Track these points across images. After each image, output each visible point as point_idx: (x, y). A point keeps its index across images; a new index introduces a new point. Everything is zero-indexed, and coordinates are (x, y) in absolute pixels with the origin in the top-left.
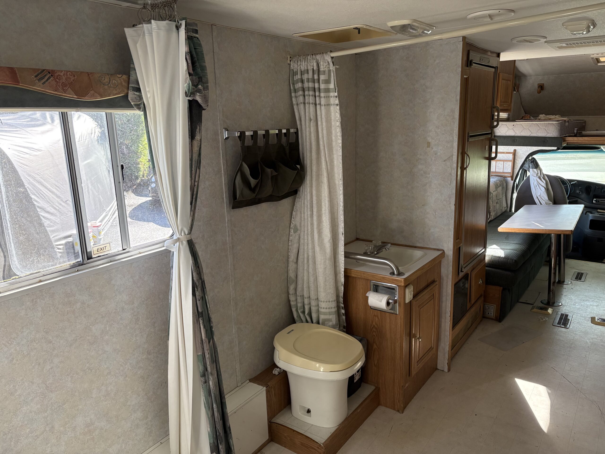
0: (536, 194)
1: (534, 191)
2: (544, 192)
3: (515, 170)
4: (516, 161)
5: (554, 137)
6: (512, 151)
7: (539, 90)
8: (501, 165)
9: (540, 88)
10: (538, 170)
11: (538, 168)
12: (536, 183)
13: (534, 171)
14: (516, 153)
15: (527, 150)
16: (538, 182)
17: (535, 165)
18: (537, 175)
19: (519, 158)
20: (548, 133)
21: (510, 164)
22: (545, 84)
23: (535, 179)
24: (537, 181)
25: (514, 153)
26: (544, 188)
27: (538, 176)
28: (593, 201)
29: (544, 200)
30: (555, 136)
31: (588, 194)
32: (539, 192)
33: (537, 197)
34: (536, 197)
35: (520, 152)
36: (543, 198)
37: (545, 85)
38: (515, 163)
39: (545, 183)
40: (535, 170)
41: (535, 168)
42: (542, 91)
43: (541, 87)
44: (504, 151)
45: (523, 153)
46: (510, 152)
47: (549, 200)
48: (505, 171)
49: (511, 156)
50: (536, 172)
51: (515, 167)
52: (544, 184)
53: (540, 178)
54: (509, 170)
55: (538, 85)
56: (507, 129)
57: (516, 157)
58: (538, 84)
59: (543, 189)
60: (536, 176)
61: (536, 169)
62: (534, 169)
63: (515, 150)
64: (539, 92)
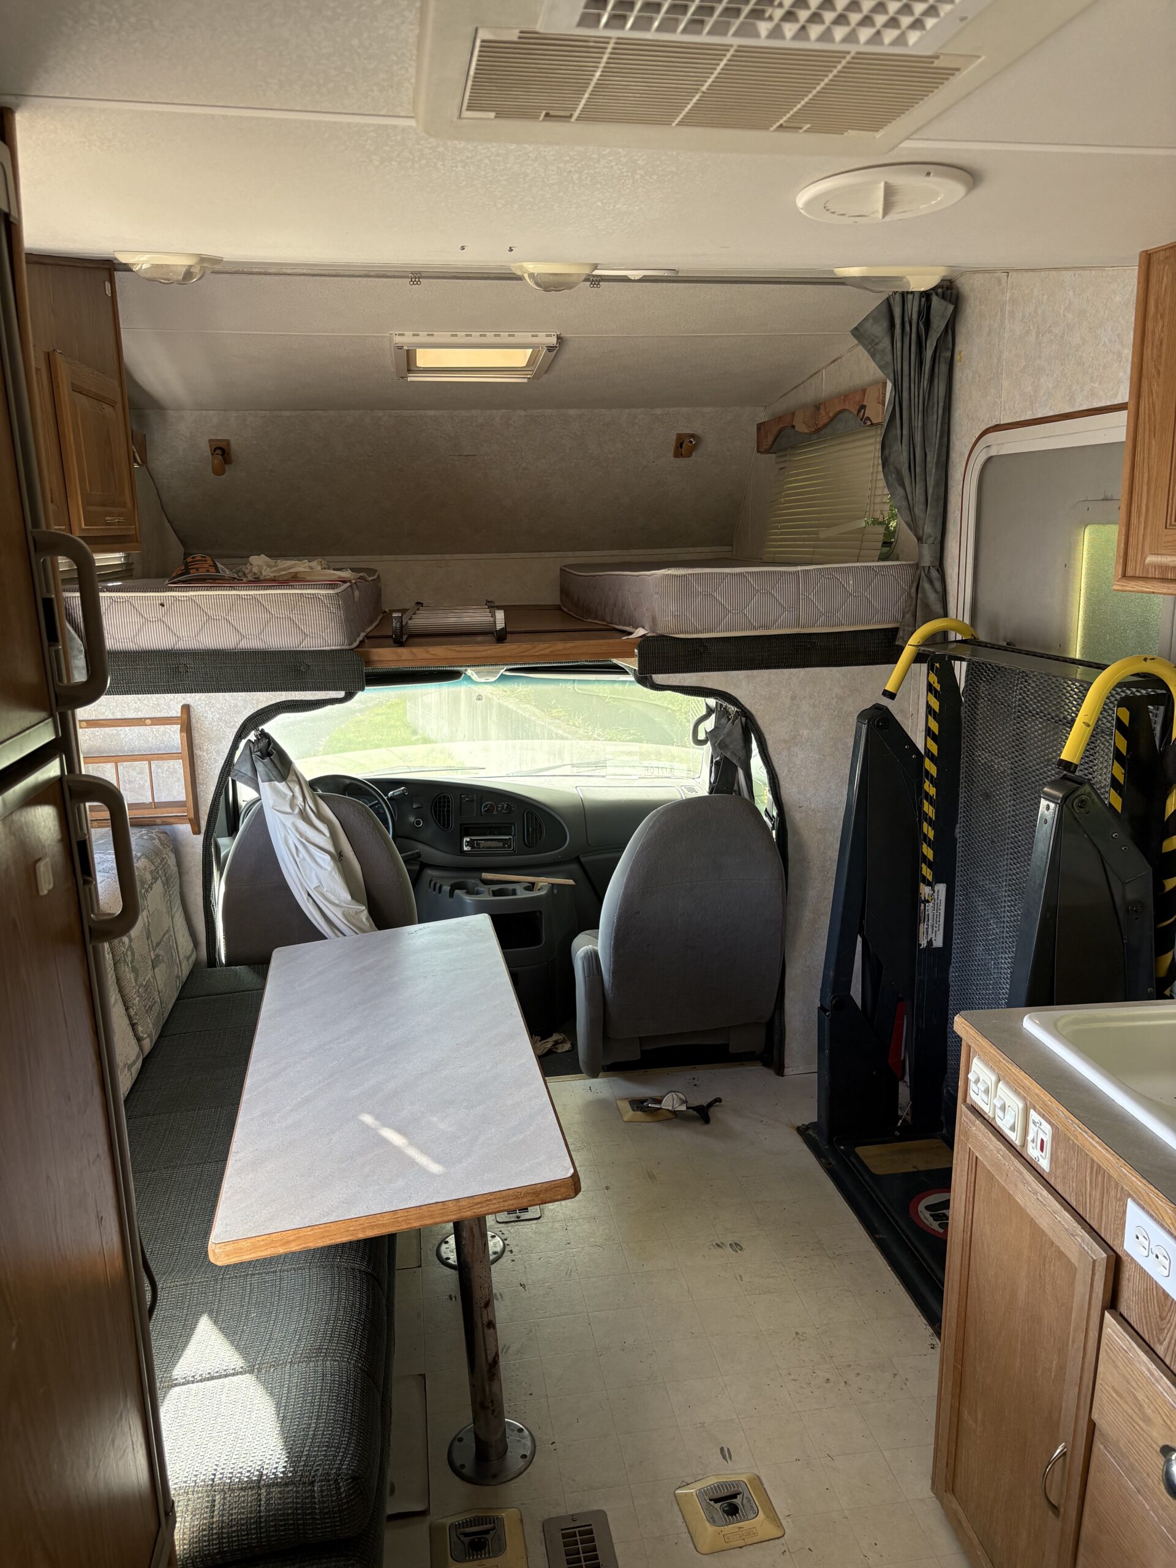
0: (302, 884)
1: (292, 872)
2: (330, 872)
3: (200, 789)
4: (197, 752)
5: (332, 651)
6: (176, 712)
7: (216, 461)
8: (141, 773)
9: (220, 457)
10: (292, 786)
11: (289, 778)
12: (293, 839)
13: (277, 791)
14: (193, 721)
15: (236, 706)
16: (301, 835)
17: (279, 765)
18: (292, 805)
19: (210, 740)
20: (306, 635)
21: (178, 767)
22: (232, 442)
23: (289, 824)
24: (297, 829)
25: (186, 721)
26: (328, 857)
27: (297, 811)
28: (462, 847)
29: (337, 902)
30: (333, 648)
31: (444, 826)
32: (313, 875)
33: (309, 895)
34: (305, 896)
35: (210, 716)
36: (332, 898)
37: (234, 447)
38: (198, 762)
39: (328, 835)
40: (281, 786)
41: (278, 778)
42: (227, 467)
43: (222, 452)
44: (140, 715)
45: (220, 719)
46: (166, 715)
47: (354, 902)
48: (162, 797)
49: (173, 736)
50: (286, 795)
51: (200, 778)
52: (325, 842)
53: (303, 816)
54: (178, 791)
55: (210, 446)
56: (137, 619)
57: (195, 735)
58: (210, 441)
59: (326, 861)
60: (289, 810)
61: (284, 783)
62: (276, 783)
63: (186, 708)
64: (219, 471)
